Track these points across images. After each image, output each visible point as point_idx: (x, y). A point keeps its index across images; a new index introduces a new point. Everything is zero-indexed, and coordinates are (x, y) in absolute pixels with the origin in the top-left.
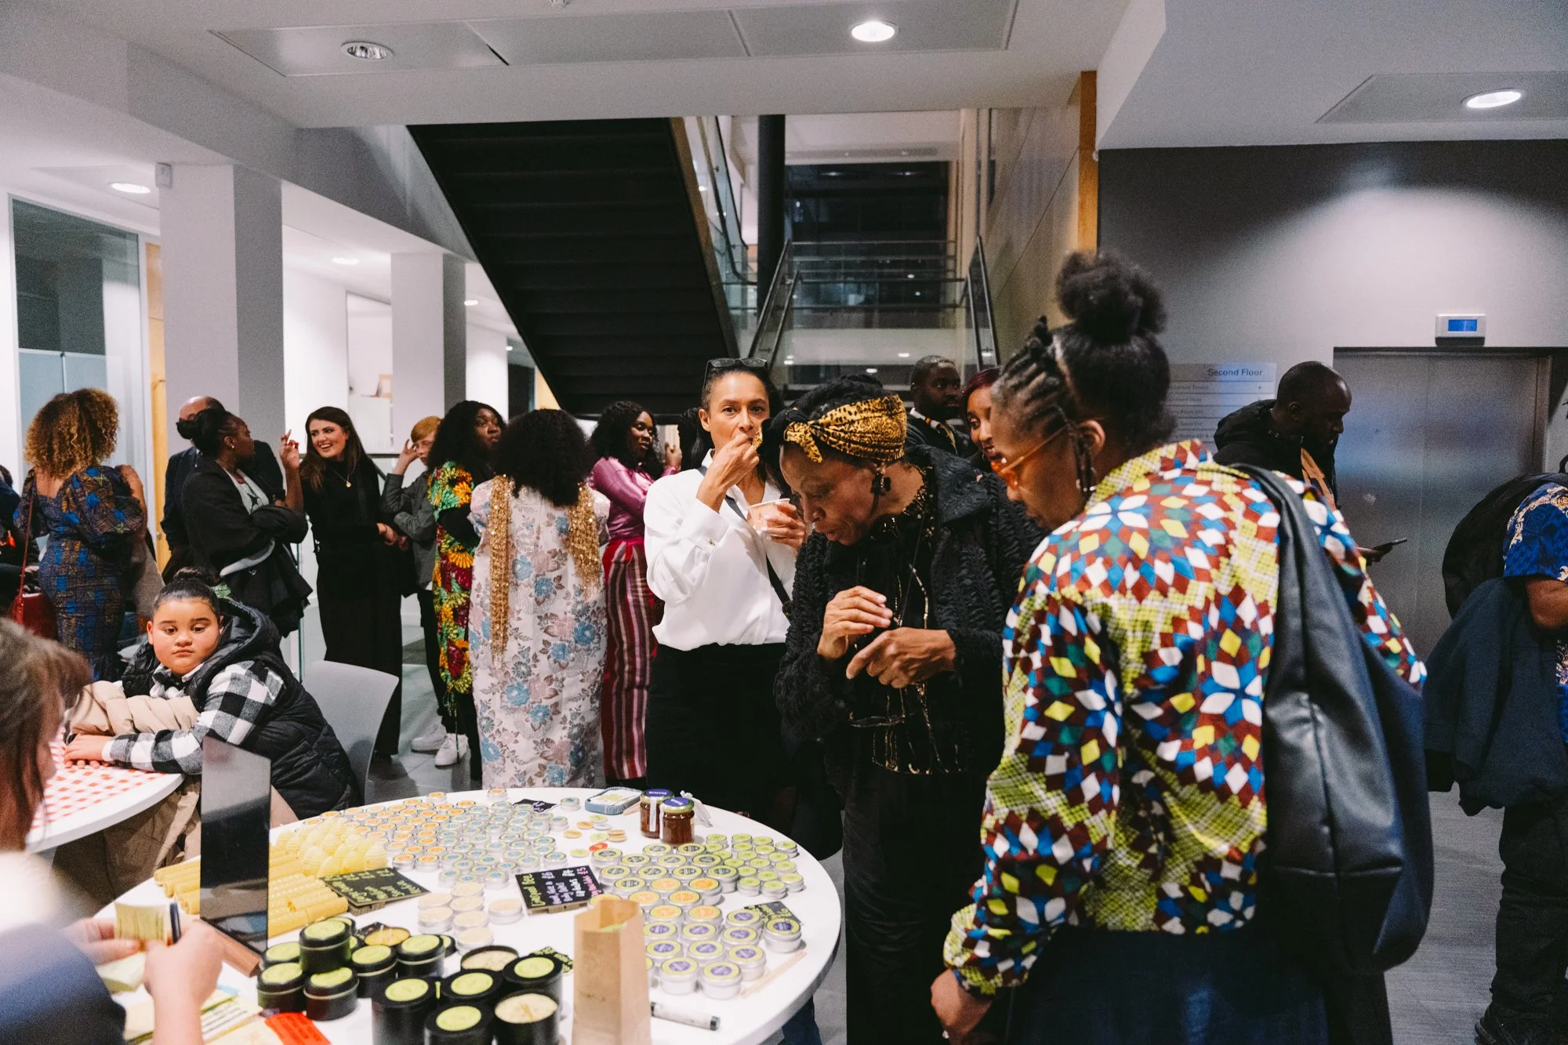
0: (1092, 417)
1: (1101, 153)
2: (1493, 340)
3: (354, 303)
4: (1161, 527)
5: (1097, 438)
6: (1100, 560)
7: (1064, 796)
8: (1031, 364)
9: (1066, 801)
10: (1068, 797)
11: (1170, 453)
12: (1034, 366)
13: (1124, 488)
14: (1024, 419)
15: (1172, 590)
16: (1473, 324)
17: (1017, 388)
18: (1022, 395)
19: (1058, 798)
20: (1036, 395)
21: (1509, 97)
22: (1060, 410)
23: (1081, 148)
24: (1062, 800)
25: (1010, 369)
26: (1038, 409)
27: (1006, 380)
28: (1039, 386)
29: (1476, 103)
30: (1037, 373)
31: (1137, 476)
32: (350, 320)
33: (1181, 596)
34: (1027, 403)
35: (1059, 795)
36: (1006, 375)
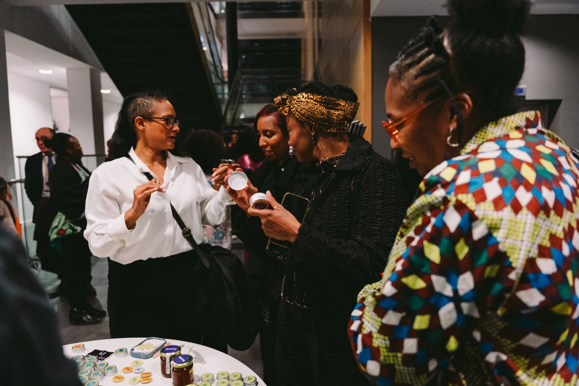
0: (464, 91)
1: (373, 18)
3: (54, 92)
4: (540, 163)
5: (467, 106)
6: (496, 180)
7: (388, 342)
8: (424, 48)
9: (388, 346)
10: (391, 344)
11: (531, 116)
12: (426, 49)
13: (502, 135)
14: (412, 89)
15: (552, 213)
17: (410, 66)
18: (413, 71)
19: (383, 342)
20: (423, 72)
22: (442, 82)
23: (364, 16)
24: (386, 344)
25: (407, 52)
26: (424, 82)
27: (402, 60)
28: (428, 65)
30: (428, 54)
31: (511, 128)
32: (53, 101)
33: (559, 219)
34: (416, 77)
35: (385, 340)
36: (403, 56)
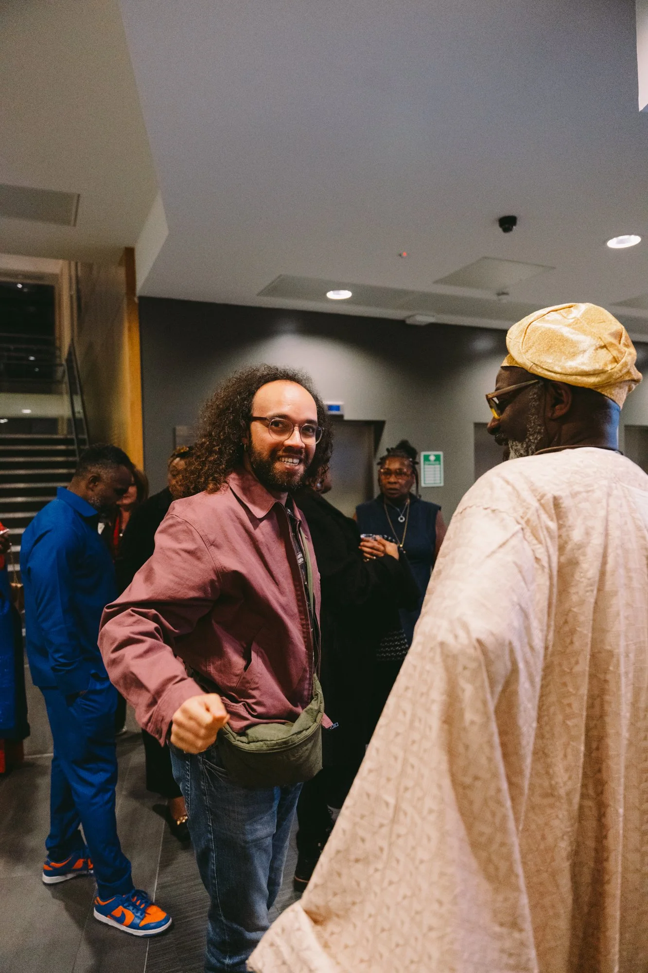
1: (140, 298)
2: (347, 417)
16: (338, 408)
21: (346, 294)
23: (127, 294)
29: (331, 295)
